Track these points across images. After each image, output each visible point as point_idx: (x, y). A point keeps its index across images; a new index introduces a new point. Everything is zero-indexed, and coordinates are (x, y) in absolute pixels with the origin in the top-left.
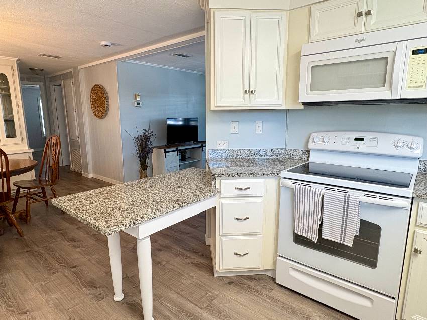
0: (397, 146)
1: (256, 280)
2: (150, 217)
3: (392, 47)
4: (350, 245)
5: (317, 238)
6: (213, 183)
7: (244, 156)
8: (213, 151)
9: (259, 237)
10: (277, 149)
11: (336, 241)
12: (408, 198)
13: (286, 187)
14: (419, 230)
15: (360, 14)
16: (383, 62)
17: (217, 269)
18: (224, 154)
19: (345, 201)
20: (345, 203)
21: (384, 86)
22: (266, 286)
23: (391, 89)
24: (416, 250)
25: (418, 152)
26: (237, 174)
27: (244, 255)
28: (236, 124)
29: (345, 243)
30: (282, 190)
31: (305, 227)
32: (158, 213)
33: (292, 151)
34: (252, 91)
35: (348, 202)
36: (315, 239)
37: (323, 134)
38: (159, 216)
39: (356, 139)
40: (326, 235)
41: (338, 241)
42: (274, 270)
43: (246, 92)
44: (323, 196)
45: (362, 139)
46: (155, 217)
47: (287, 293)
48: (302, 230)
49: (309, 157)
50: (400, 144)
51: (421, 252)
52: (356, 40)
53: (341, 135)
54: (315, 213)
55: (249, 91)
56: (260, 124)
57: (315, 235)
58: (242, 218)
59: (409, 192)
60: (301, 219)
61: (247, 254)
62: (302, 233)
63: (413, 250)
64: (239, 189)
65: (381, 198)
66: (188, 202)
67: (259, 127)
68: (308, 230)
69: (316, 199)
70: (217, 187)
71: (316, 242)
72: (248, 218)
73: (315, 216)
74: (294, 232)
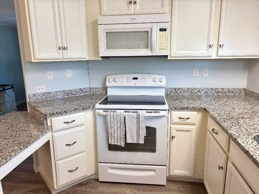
0: (155, 81)
1: (85, 184)
2: (2, 163)
3: (150, 25)
4: (143, 143)
5: (124, 143)
6: (45, 122)
7: (60, 96)
8: (34, 95)
9: (85, 153)
10: (84, 89)
11: (135, 142)
12: (166, 110)
13: (100, 115)
14: (172, 126)
15: (131, 2)
16: (146, 33)
17: (55, 187)
18: (44, 97)
19: (137, 118)
20: (137, 119)
21: (148, 48)
22: (93, 186)
23: (151, 49)
24: (172, 137)
25: (164, 84)
26: (65, 112)
27: (76, 170)
28: (51, 72)
29: (140, 143)
30: (98, 117)
31: (116, 138)
32: (9, 158)
33: (95, 89)
34: (64, 48)
35: (139, 118)
36: (123, 145)
37: (114, 76)
38: (10, 160)
39: (134, 79)
40: (129, 141)
41: (136, 142)
42: (97, 173)
43: (60, 48)
44: (125, 117)
45: (137, 79)
46: (7, 162)
47: (108, 185)
48: (114, 141)
49: (107, 92)
50: (156, 80)
51: (174, 137)
52: (131, 19)
53: (125, 76)
54: (121, 128)
55: (62, 47)
56: (70, 71)
57: (123, 142)
58: (71, 143)
59: (166, 107)
60: (112, 134)
61: (78, 168)
62: (114, 143)
63: (171, 137)
64: (67, 122)
65: (154, 112)
66: (31, 142)
67: (69, 74)
68: (118, 140)
69: (121, 119)
70: (49, 124)
71: (124, 146)
72: (76, 142)
73: (122, 130)
74: (109, 144)
